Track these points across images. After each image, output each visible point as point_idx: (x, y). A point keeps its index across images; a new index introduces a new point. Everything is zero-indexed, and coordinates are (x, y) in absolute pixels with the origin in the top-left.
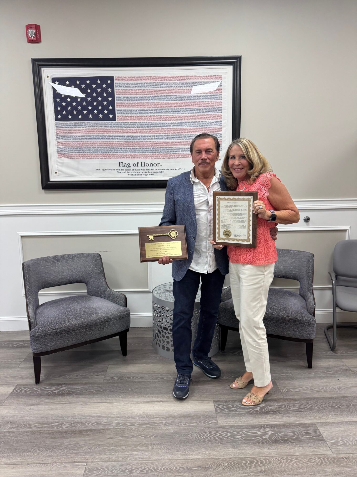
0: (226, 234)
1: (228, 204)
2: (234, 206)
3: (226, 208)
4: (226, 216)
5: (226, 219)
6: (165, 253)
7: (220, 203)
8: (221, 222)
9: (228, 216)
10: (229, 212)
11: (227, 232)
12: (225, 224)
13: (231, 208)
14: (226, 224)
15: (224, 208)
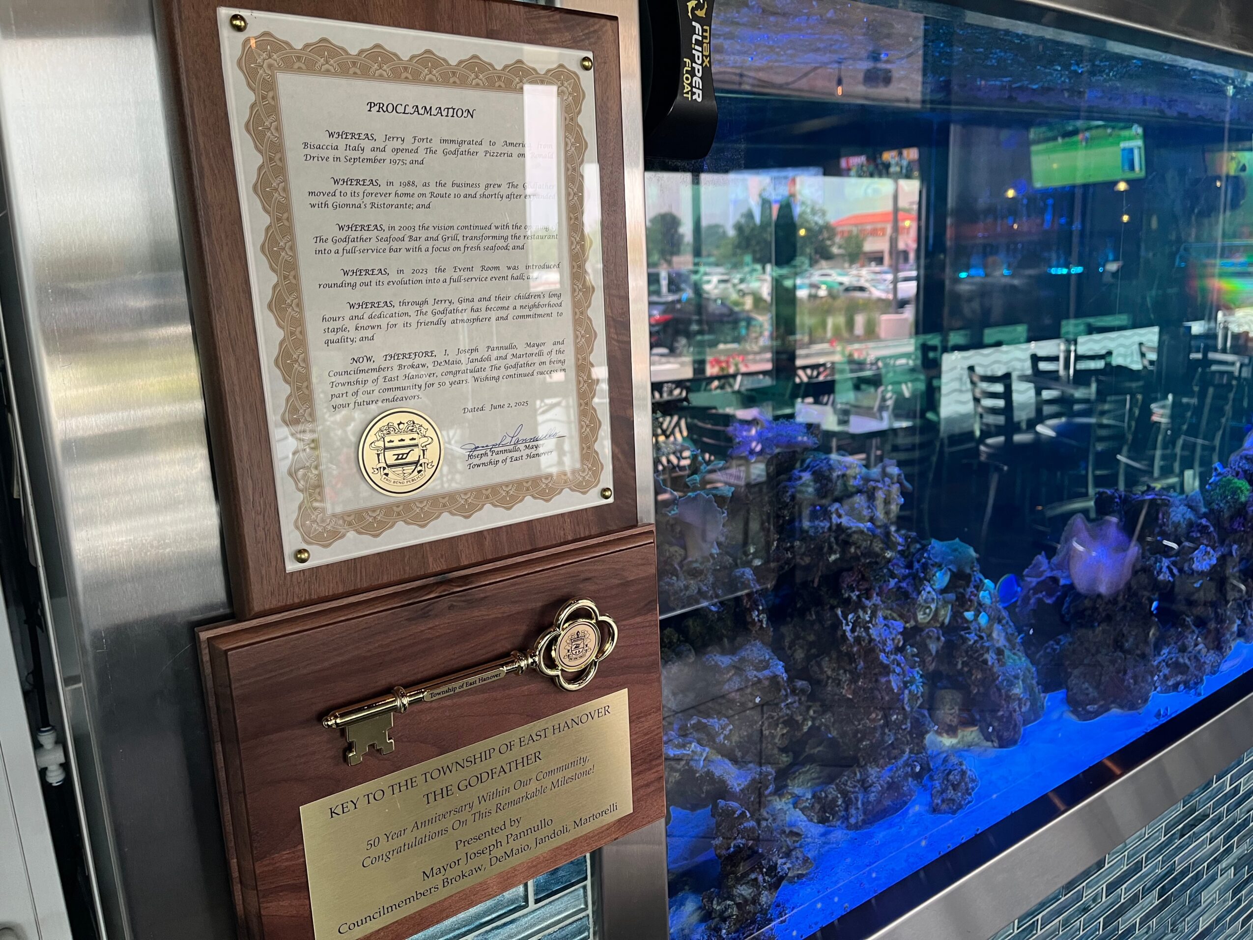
0: (390, 457)
1: (380, 124)
2: (436, 145)
3: (360, 171)
4: (373, 261)
5: (372, 294)
6: (501, 836)
7: (285, 103)
8: (315, 331)
9: (392, 262)
10: (398, 217)
11: (396, 438)
12: (366, 349)
13: (418, 174)
14: (379, 348)
15: (344, 170)
